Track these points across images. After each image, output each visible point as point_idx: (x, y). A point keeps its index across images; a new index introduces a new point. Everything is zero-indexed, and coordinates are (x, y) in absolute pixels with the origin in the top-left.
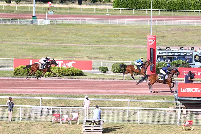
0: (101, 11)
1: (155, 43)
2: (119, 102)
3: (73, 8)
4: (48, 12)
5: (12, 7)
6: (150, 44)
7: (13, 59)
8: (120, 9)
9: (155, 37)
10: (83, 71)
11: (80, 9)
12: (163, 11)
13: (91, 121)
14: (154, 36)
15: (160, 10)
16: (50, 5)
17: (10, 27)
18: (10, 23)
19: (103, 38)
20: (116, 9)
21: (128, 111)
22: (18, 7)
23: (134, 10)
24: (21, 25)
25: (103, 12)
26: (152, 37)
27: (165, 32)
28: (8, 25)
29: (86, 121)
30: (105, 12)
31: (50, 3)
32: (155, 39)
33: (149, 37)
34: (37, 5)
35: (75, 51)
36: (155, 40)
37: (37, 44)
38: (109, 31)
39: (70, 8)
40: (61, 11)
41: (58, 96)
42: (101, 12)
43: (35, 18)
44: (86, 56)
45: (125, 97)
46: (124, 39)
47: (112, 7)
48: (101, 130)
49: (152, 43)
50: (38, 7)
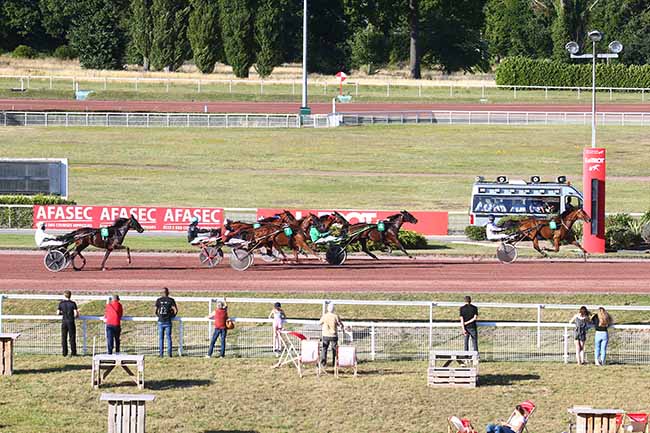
0: (468, 92)
1: (602, 166)
2: (516, 309)
3: (397, 87)
4: (339, 97)
5: (250, 86)
6: (591, 169)
7: (256, 209)
8: (513, 89)
9: (602, 152)
10: (426, 237)
11: (417, 88)
12: (618, 91)
13: (449, 357)
14: (600, 150)
15: (611, 88)
16: (343, 79)
17: (246, 135)
18: (246, 125)
19: (472, 158)
20: (503, 89)
21: (539, 331)
22: (265, 87)
23: (549, 90)
24: (273, 130)
25: (472, 96)
26: (596, 152)
27: (625, 141)
28: (242, 130)
29: (437, 357)
30: (476, 96)
31: (343, 74)
32: (603, 156)
33: (588, 152)
34: (310, 81)
35: (406, 189)
36: (602, 160)
37: (312, 173)
38: (488, 140)
39: (391, 87)
40: (369, 93)
41: (366, 298)
42: (466, 96)
43: (306, 111)
44: (433, 202)
45: (531, 299)
46: (524, 160)
47: (493, 84)
48: (474, 380)
49: (595, 167)
50: (314, 86)
